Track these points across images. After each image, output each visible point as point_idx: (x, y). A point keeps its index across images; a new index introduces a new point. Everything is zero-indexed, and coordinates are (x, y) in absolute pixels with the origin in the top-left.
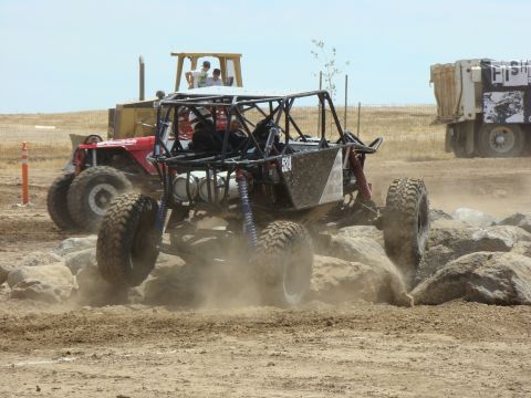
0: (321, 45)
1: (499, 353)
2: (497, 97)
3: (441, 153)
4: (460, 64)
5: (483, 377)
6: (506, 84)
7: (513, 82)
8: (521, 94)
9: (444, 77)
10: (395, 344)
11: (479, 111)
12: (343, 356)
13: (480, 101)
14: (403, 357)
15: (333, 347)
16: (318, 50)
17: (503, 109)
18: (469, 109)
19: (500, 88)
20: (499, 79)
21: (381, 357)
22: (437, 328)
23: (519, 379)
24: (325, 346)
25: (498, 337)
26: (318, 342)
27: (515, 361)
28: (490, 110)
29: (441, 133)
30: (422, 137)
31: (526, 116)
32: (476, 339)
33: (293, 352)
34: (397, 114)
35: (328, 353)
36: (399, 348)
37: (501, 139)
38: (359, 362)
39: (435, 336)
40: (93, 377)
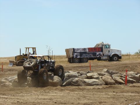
0: (47, 46)
1: (76, 94)
2: (76, 54)
3: (67, 62)
4: (70, 49)
5: (74, 97)
6: (77, 52)
7: (78, 52)
8: (79, 53)
9: (67, 51)
10: (61, 92)
11: (73, 56)
12: (53, 95)
13: (73, 55)
14: (62, 94)
15: (51, 93)
16: (47, 47)
17: (77, 56)
18: (71, 56)
19: (76, 52)
20: (76, 51)
21: (59, 95)
22: (67, 90)
23: (79, 97)
24: (50, 93)
25: (77, 91)
26: (48, 92)
27: (79, 95)
28: (75, 56)
29: (67, 59)
30: (64, 60)
31: (80, 57)
32: (73, 91)
33: (45, 94)
34: (60, 56)
35: (50, 94)
36: (61, 93)
37: (76, 60)
38: (55, 96)
39: (67, 91)
40: (13, 99)
